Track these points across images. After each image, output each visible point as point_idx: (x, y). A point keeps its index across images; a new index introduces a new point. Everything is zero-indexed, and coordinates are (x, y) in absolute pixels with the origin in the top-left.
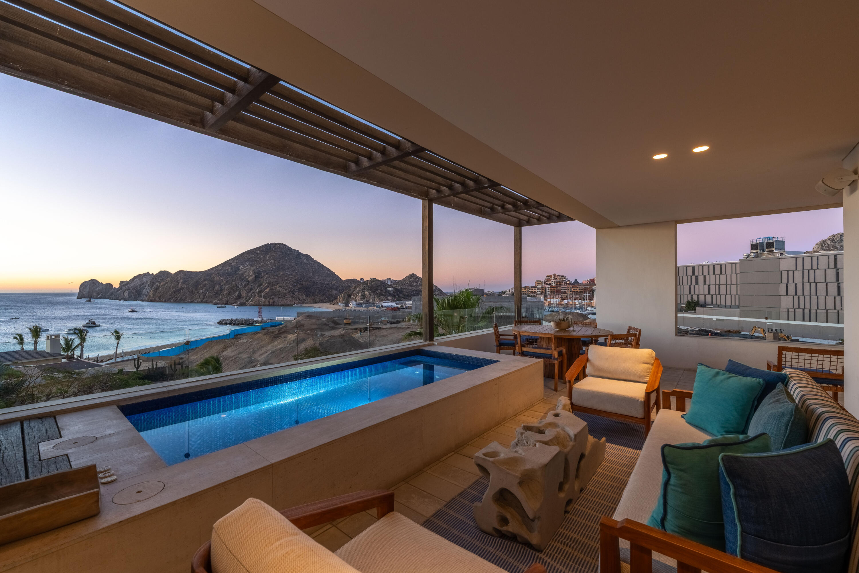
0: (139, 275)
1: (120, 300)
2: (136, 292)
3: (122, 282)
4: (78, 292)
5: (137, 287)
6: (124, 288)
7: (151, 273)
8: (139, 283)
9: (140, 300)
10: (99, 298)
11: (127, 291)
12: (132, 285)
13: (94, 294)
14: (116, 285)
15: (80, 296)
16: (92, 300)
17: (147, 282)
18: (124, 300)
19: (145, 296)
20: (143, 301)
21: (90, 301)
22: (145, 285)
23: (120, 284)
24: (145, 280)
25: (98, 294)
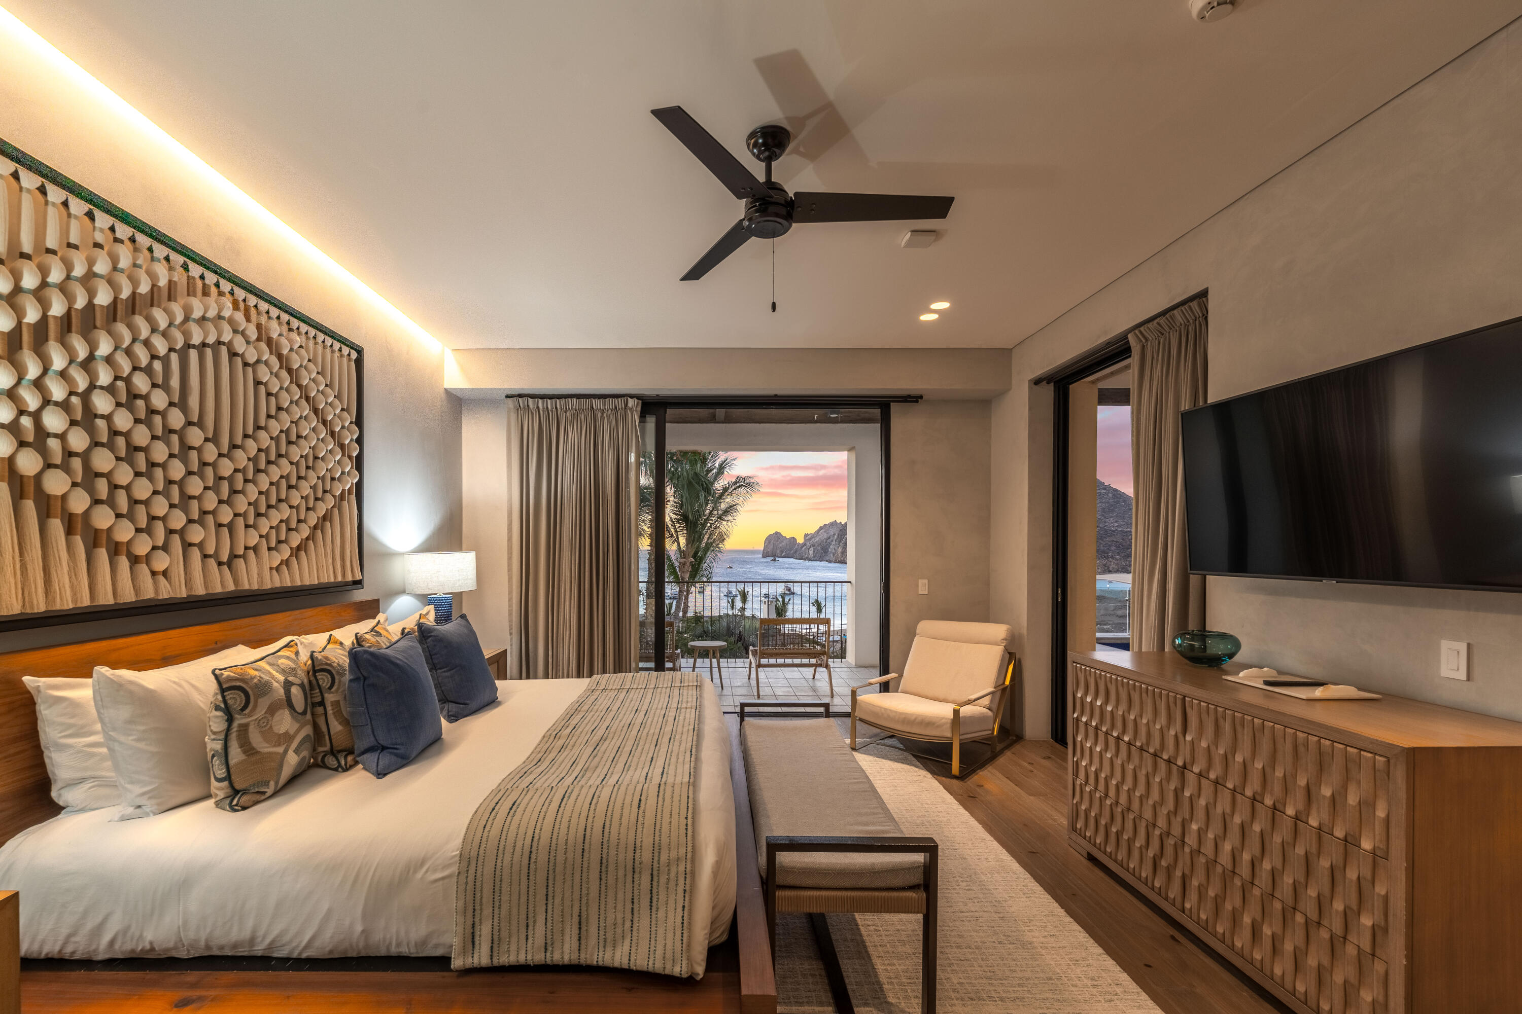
0: (825, 525)
1: (805, 560)
2: (822, 549)
3: (806, 535)
4: (762, 548)
5: (823, 541)
6: (808, 544)
7: (838, 522)
8: (825, 536)
9: (827, 561)
10: (783, 557)
11: (812, 548)
12: (817, 539)
13: (778, 552)
14: (800, 540)
15: (765, 555)
16: (777, 559)
17: (834, 535)
18: (810, 560)
19: (832, 555)
20: (830, 562)
21: (774, 560)
22: (831, 538)
23: (805, 538)
24: (832, 532)
25: (782, 552)
